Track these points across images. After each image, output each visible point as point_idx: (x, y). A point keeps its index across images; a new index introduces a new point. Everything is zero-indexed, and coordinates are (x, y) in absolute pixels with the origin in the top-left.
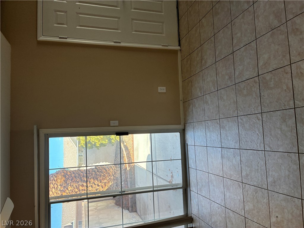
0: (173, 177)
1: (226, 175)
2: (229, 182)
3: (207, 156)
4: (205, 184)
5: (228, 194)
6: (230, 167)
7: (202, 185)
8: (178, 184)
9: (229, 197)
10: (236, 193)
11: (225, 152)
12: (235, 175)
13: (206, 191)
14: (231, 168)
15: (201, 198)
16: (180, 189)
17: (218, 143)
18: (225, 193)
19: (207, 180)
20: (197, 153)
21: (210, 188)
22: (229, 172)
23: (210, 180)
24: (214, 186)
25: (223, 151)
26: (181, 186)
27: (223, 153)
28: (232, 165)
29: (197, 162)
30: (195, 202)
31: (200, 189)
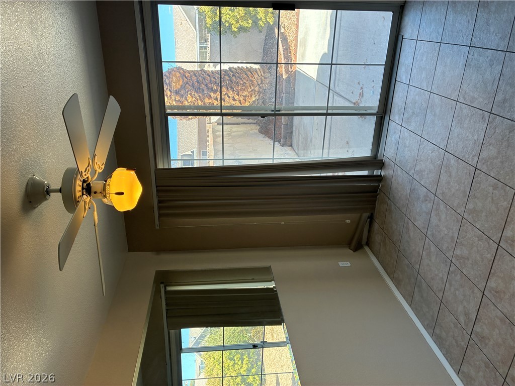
0: (362, 96)
1: (464, 97)
2: (466, 110)
3: (435, 62)
4: (418, 111)
5: (456, 131)
6: (476, 84)
7: (413, 113)
8: (370, 108)
9: (458, 135)
10: (472, 130)
11: (476, 55)
12: (481, 100)
13: (418, 123)
14: (478, 85)
15: (407, 133)
16: (372, 117)
17: (465, 37)
18: (453, 129)
19: (425, 105)
20: (418, 55)
21: (427, 118)
22: (471, 94)
23: (430, 105)
24: (435, 115)
25: (472, 53)
26: (375, 112)
27: (470, 56)
28: (481, 81)
29: (414, 71)
30: (393, 139)
31: (408, 119)
